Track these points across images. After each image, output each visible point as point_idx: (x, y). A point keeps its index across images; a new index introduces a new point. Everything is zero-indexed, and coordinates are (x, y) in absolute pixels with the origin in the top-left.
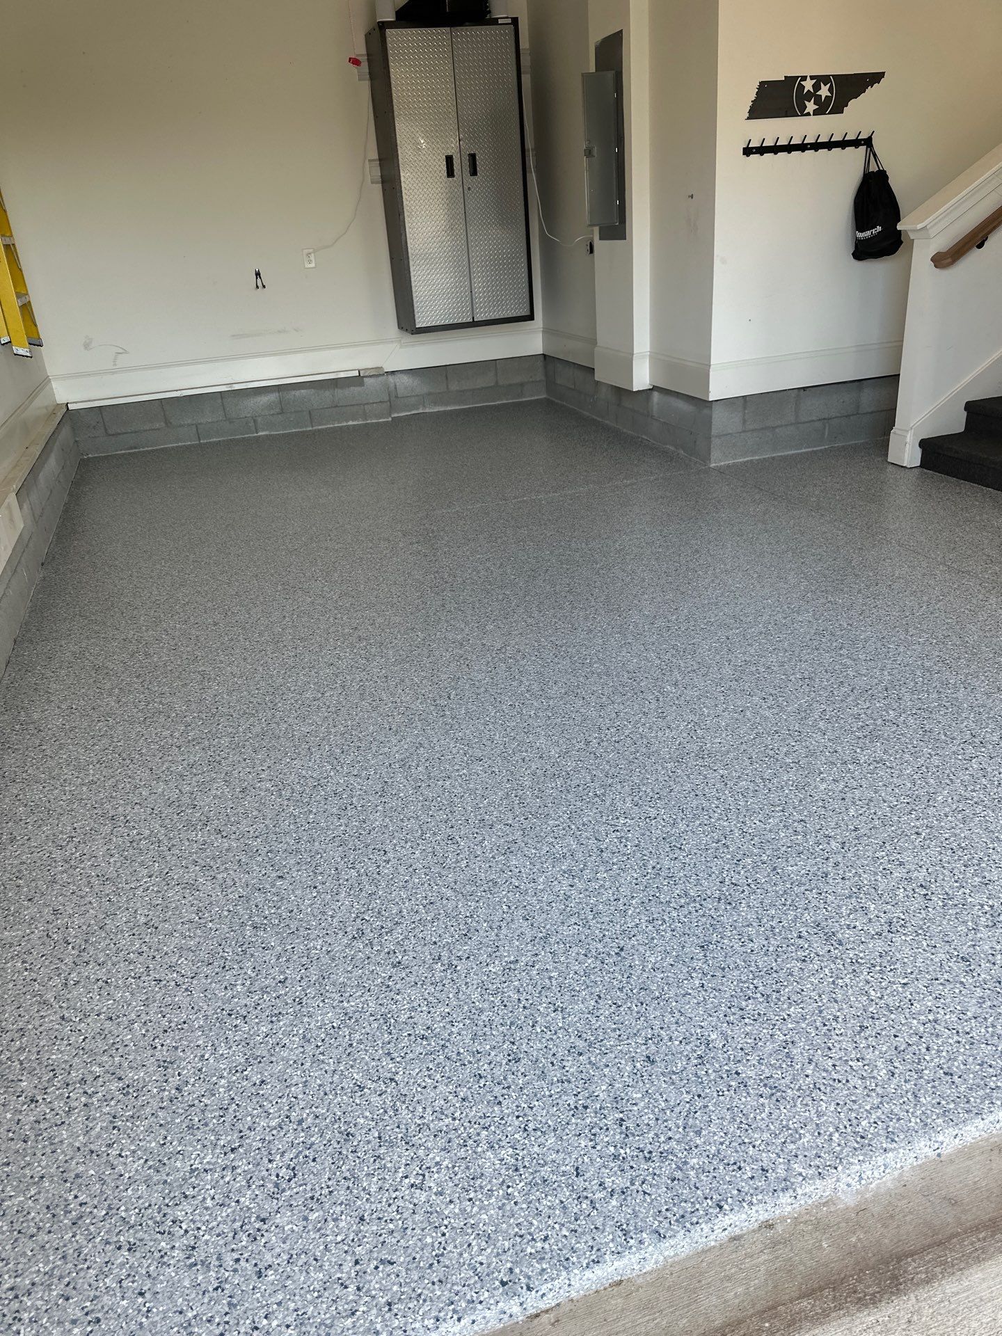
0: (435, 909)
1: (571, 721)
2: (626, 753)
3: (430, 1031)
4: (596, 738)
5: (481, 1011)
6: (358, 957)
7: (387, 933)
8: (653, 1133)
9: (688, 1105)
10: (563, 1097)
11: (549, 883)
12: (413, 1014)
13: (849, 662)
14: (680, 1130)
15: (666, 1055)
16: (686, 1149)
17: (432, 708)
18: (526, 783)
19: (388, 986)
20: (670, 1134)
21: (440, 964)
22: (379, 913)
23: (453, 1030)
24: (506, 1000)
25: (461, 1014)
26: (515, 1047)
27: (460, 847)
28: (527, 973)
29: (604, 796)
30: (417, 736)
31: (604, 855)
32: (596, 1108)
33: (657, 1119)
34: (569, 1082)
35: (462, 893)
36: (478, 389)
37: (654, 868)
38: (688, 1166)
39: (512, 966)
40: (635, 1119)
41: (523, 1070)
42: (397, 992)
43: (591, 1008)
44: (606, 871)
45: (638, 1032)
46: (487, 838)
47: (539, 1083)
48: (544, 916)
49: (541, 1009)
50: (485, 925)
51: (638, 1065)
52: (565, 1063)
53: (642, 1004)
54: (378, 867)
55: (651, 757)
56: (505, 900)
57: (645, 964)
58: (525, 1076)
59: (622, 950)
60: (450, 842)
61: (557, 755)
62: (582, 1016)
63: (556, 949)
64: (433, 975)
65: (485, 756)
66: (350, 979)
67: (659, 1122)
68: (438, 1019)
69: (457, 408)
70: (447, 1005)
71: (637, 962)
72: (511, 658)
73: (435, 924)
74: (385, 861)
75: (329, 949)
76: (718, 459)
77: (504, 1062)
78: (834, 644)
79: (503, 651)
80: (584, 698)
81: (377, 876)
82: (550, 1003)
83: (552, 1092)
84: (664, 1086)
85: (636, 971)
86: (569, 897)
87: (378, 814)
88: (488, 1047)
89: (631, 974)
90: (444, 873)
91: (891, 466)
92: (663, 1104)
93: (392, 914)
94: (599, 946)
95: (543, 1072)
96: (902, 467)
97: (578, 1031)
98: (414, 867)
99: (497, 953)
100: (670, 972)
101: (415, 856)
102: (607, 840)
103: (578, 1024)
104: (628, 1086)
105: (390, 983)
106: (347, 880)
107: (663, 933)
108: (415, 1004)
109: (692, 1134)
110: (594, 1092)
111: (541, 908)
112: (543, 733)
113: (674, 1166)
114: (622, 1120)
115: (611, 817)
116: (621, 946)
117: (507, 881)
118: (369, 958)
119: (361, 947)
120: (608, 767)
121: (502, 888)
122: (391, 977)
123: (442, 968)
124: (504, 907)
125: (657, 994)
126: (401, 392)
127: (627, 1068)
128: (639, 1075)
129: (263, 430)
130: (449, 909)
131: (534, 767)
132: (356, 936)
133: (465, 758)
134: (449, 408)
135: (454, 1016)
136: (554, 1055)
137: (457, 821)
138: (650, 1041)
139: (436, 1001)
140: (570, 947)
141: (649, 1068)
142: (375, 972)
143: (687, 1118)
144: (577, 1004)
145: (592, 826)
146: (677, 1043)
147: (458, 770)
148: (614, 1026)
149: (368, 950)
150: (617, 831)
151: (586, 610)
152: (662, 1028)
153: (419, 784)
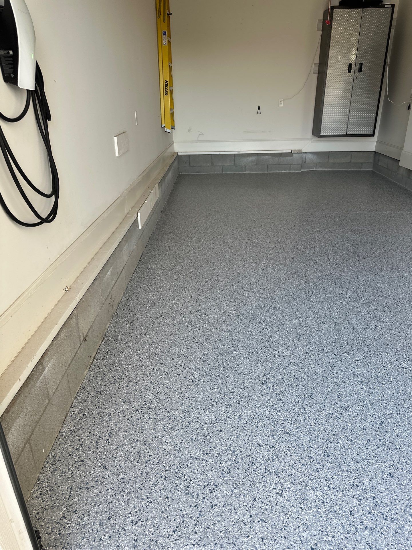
0: (298, 382)
1: (369, 315)
2: (395, 336)
3: (291, 432)
4: (380, 325)
5: (314, 430)
6: (264, 392)
7: (276, 386)
8: (389, 508)
9: (407, 501)
10: (348, 478)
11: (351, 384)
12: (284, 422)
14: (402, 511)
15: (399, 475)
16: (404, 521)
17: (305, 296)
18: (345, 338)
19: (275, 408)
20: (397, 511)
21: (298, 405)
22: (274, 376)
23: (301, 434)
24: (326, 429)
25: (305, 429)
26: (328, 450)
27: (311, 358)
28: (337, 420)
29: (382, 352)
30: (297, 306)
31: (379, 379)
32: (363, 488)
33: (391, 503)
34: (351, 473)
35: (310, 378)
36: (341, 163)
37: (403, 391)
38: (405, 529)
39: (330, 415)
40: (381, 499)
41: (330, 461)
42: (279, 411)
43: (365, 444)
44: (379, 386)
45: (386, 461)
46: (324, 357)
47: (337, 469)
48: (347, 398)
49: (342, 438)
50: (320, 394)
51: (385, 475)
52: (350, 464)
53: (390, 449)
54: (275, 357)
55: (407, 340)
56: (330, 386)
57: (393, 432)
58: (331, 464)
59: (383, 423)
60: (307, 355)
61: (361, 329)
62: (360, 446)
63: (351, 414)
64: (295, 409)
65: (326, 322)
66: (259, 400)
67: (392, 504)
68: (295, 428)
69: (331, 170)
70: (300, 423)
71: (389, 430)
72: (343, 281)
73: (298, 388)
74: (278, 355)
75: (252, 385)
77: (322, 455)
79: (340, 278)
80: (376, 306)
81: (274, 361)
82: (346, 436)
83: (343, 474)
84: (396, 489)
85: (388, 434)
86: (360, 393)
87: (277, 335)
88: (316, 446)
89: (386, 435)
90: (303, 367)
92: (395, 497)
93: (279, 378)
94: (372, 418)
95: (339, 464)
97: (358, 452)
98: (290, 361)
99: (324, 408)
100: (405, 439)
101: (291, 357)
102: (381, 373)
103: (358, 449)
104: (379, 483)
106: (262, 359)
107: (404, 421)
108: (286, 418)
109: (408, 515)
110: (362, 481)
111: (346, 394)
112: (355, 318)
113: (397, 526)
114: (374, 497)
115: (384, 363)
116: (382, 421)
117: (331, 379)
118: (268, 393)
119: (265, 388)
120: (385, 340)
121: (329, 381)
122: (276, 404)
123: (299, 407)
124: (329, 389)
125: (398, 447)
126: (308, 161)
127: (379, 475)
128: (385, 480)
129: (248, 171)
130: (304, 383)
131: (349, 332)
132: (263, 383)
133: (318, 321)
134: (327, 170)
135: (302, 429)
136: (345, 459)
137: (311, 347)
138: (392, 467)
139: (295, 420)
140: (358, 415)
141: (390, 479)
142: (270, 400)
143: (406, 507)
144: (358, 440)
145: (374, 364)
146: (405, 472)
147: (313, 325)
148: (375, 455)
149: (268, 390)
150: (386, 370)
151: (382, 267)
152: (398, 463)
153: (296, 327)
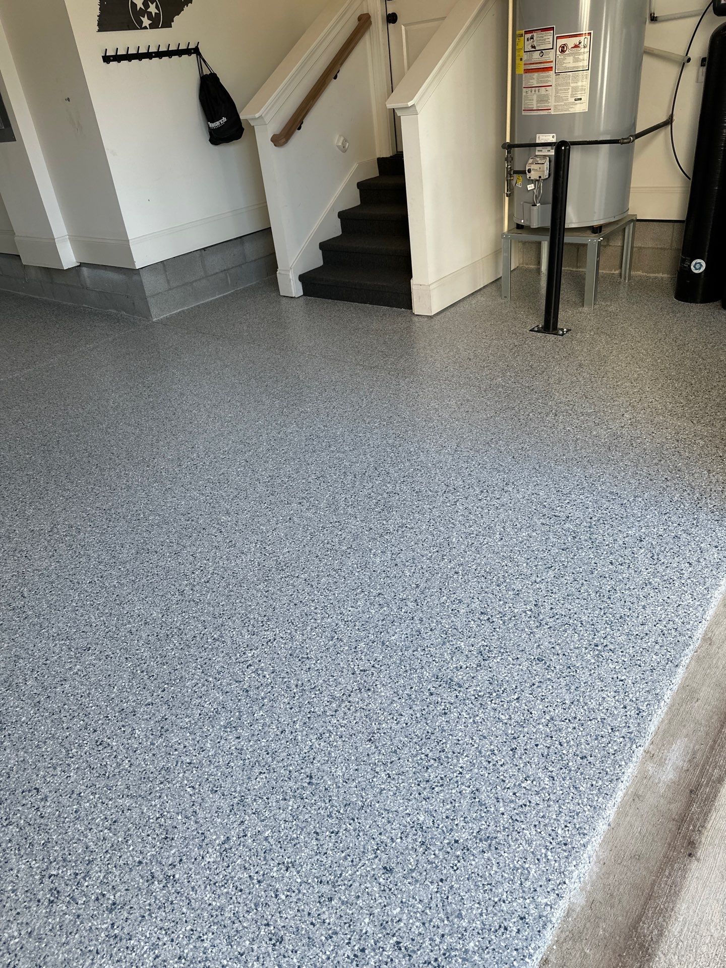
0: (121, 827)
1: (156, 577)
2: (220, 589)
3: (183, 961)
4: (186, 585)
5: (222, 908)
6: (67, 922)
7: (84, 878)
8: (427, 939)
9: (438, 895)
10: (339, 952)
11: (216, 745)
12: (157, 952)
13: (341, 455)
14: (446, 922)
15: (397, 857)
16: (460, 938)
17: (11, 613)
18: (145, 654)
19: (116, 936)
20: (441, 931)
21: (156, 883)
22: (64, 860)
23: (205, 945)
24: (238, 884)
25: (204, 924)
26: (272, 928)
27: (115, 748)
28: (244, 846)
29: (222, 637)
30: (9, 649)
31: (251, 693)
32: (372, 946)
33: (424, 924)
34: (336, 933)
35: (140, 796)
37: (297, 686)
38: (470, 953)
39: (227, 846)
40: (407, 935)
41: (291, 947)
42: (128, 937)
43: (316, 848)
44: (260, 709)
45: (364, 848)
46: (135, 726)
47: (312, 951)
48: (229, 780)
49: (275, 875)
50: (180, 817)
51: (381, 880)
52: (323, 917)
53: (354, 820)
54: (38, 809)
55: (242, 585)
56: (186, 782)
57: (336, 780)
58: (296, 952)
59: (311, 777)
60: (100, 748)
61: (160, 616)
62: (313, 860)
63: (256, 806)
64: (156, 898)
65: (91, 643)
66: (69, 951)
67: (427, 925)
68: (185, 943)
70: (186, 922)
71: (329, 783)
72: (66, 535)
73: (130, 842)
74: (42, 800)
75: (29, 930)
76: (157, 314)
77: (270, 949)
78: (324, 444)
79: (56, 530)
80: (156, 552)
81: (42, 821)
82: (279, 864)
83: (328, 953)
84: (411, 888)
85: (333, 791)
86: (242, 749)
87: (8, 751)
88: (248, 942)
89: (330, 796)
90: (111, 783)
91: (284, 298)
92: (420, 906)
93: (79, 855)
94: (291, 784)
95: (309, 938)
96: (292, 297)
97: (317, 878)
98: (77, 791)
99: (206, 841)
100: (358, 777)
101: (72, 779)
102: (247, 678)
103: (314, 871)
104: (385, 906)
105: (116, 932)
106: (10, 841)
107: (335, 744)
108: (154, 940)
109: (456, 920)
110: (361, 930)
111: (223, 774)
112: (136, 599)
113: (460, 960)
114: (398, 943)
115: (238, 655)
116: (308, 774)
117: (177, 762)
118: (78, 916)
119: (64, 908)
120: (212, 609)
121: (176, 772)
122: (113, 924)
123: (161, 886)
124: (189, 790)
125: (360, 803)
127: (375, 889)
128: (387, 890)
130: (136, 818)
131: (144, 636)
132: (52, 899)
133: (72, 653)
135: (199, 929)
136: (309, 914)
137: (96, 722)
138: (378, 852)
139: (172, 924)
140: (268, 799)
141: (392, 878)
142: (93, 928)
143: (444, 908)
144: (302, 851)
145: (227, 671)
146: (399, 840)
147: (70, 669)
148: (343, 855)
149: (73, 908)
150: (250, 665)
152: (380, 834)
153: (38, 700)
